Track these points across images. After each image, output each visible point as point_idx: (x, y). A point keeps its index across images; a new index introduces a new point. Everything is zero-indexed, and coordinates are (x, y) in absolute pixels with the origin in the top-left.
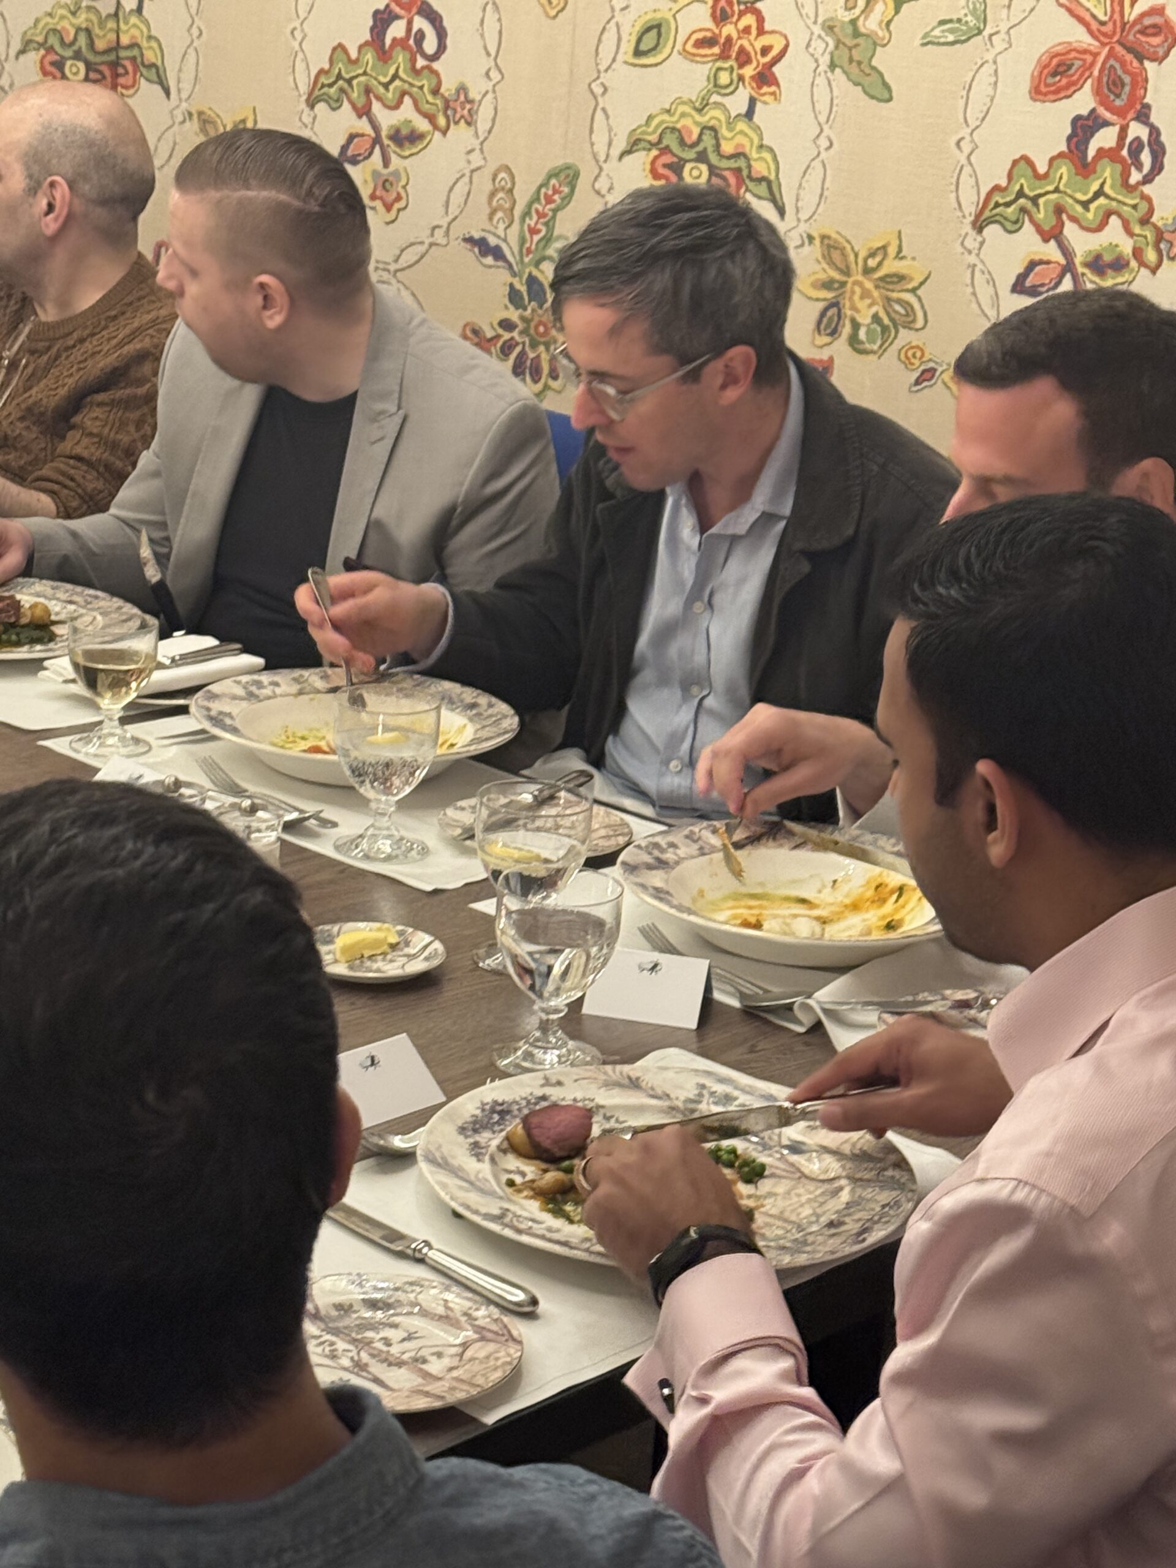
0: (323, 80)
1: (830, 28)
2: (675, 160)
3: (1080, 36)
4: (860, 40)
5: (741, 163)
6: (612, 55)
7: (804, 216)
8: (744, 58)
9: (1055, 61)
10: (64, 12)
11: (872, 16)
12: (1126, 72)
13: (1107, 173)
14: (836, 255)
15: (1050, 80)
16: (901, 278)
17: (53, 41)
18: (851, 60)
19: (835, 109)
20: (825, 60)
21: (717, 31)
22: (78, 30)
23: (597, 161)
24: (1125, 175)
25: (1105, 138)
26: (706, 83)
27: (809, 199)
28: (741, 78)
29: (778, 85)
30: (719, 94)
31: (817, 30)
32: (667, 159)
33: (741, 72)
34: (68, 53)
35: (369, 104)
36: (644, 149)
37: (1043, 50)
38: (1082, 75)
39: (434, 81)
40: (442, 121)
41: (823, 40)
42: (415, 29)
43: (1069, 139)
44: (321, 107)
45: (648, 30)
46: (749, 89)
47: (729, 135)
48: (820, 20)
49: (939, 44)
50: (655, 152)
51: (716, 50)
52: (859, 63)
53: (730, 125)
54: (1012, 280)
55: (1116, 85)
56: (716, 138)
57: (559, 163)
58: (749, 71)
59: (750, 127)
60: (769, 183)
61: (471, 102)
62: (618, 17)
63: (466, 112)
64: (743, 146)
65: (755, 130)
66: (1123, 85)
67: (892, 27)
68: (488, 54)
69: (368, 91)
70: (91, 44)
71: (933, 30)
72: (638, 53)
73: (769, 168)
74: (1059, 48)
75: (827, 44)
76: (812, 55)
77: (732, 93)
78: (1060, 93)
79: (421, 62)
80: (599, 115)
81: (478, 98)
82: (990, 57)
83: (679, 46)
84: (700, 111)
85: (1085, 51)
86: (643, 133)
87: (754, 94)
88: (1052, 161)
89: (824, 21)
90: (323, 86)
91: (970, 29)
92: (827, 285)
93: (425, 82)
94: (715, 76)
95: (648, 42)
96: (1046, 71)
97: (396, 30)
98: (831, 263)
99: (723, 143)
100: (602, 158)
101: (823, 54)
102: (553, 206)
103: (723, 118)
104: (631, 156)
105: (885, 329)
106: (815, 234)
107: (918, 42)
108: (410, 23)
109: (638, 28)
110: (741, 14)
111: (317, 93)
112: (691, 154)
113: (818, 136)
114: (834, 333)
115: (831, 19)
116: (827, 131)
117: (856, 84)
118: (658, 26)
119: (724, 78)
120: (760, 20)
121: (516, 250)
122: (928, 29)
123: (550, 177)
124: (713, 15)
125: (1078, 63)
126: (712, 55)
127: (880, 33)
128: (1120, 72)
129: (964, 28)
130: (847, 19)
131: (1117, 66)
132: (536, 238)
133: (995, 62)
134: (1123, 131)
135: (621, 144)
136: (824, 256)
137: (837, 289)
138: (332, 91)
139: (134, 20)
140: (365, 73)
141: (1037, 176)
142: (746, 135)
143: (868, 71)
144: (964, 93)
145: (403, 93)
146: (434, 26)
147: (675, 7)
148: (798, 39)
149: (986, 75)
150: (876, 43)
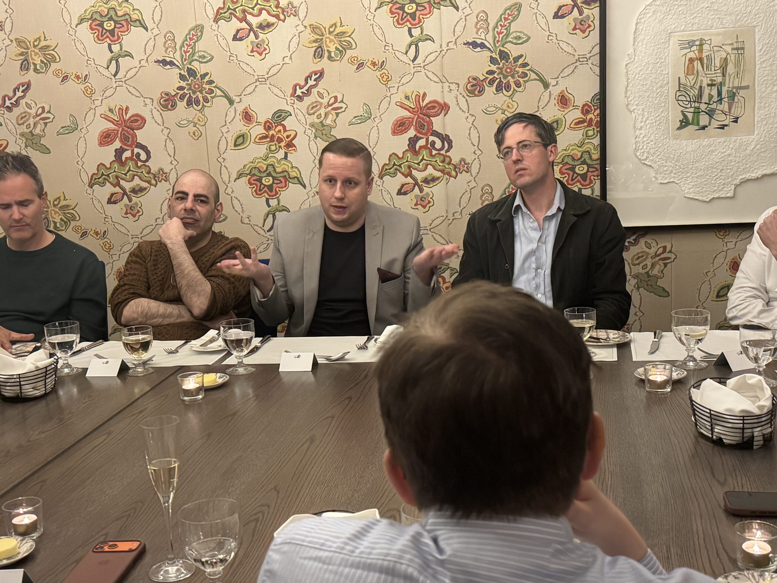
0: (95, 177)
1: (312, 125)
2: (258, 177)
3: (406, 114)
4: (325, 128)
5: (286, 174)
6: (225, 148)
7: (313, 186)
8: (280, 140)
9: (399, 123)
11: (328, 119)
12: (425, 122)
13: (424, 153)
15: (398, 129)
18: (322, 134)
20: (312, 136)
21: (267, 133)
23: (225, 184)
24: (431, 152)
25: (421, 142)
26: (266, 151)
28: (280, 147)
29: (296, 147)
30: (272, 153)
31: (308, 127)
32: (255, 178)
33: (280, 145)
35: (119, 182)
36: (244, 176)
37: (394, 120)
38: (409, 125)
39: (148, 169)
40: (153, 182)
41: (310, 130)
42: (135, 152)
43: (409, 145)
44: (96, 187)
45: (238, 137)
46: (284, 150)
47: (279, 166)
48: (308, 124)
49: (355, 124)
50: (249, 177)
51: (268, 139)
52: (326, 135)
53: (279, 162)
54: (396, 191)
55: (422, 126)
58: (283, 144)
59: (287, 162)
60: (298, 178)
61: (166, 173)
62: (225, 135)
63: (164, 177)
64: (285, 168)
66: (424, 126)
67: (336, 122)
68: (170, 156)
69: (117, 177)
72: (235, 145)
73: (297, 174)
74: (399, 118)
75: (312, 131)
76: (307, 135)
77: (277, 152)
78: (402, 132)
80: (223, 168)
81: (168, 171)
82: (375, 125)
83: (252, 140)
84: (265, 160)
85: (409, 118)
86: (243, 171)
87: (286, 151)
88: (404, 153)
89: (310, 124)
90: (95, 179)
91: (366, 118)
93: (143, 170)
94: (269, 148)
95: (240, 140)
96: (396, 126)
97: (127, 154)
99: (276, 168)
101: (311, 134)
103: (275, 161)
104: (239, 180)
107: (347, 124)
108: (133, 151)
109: (234, 137)
110: (276, 127)
111: (93, 182)
112: (265, 174)
113: (314, 160)
115: (312, 123)
118: (243, 136)
119: (273, 148)
120: (284, 127)
122: (351, 120)
124: (265, 129)
126: (267, 141)
127: (332, 124)
128: (422, 122)
129: (363, 118)
130: (318, 122)
131: (421, 121)
133: (377, 126)
134: (427, 140)
135: (234, 176)
138: (100, 180)
140: (115, 172)
141: (399, 158)
142: (285, 164)
143: (330, 136)
144: (368, 138)
145: (134, 176)
146: (144, 151)
147: (249, 128)
148: (300, 131)
149: (374, 131)
150: (331, 127)
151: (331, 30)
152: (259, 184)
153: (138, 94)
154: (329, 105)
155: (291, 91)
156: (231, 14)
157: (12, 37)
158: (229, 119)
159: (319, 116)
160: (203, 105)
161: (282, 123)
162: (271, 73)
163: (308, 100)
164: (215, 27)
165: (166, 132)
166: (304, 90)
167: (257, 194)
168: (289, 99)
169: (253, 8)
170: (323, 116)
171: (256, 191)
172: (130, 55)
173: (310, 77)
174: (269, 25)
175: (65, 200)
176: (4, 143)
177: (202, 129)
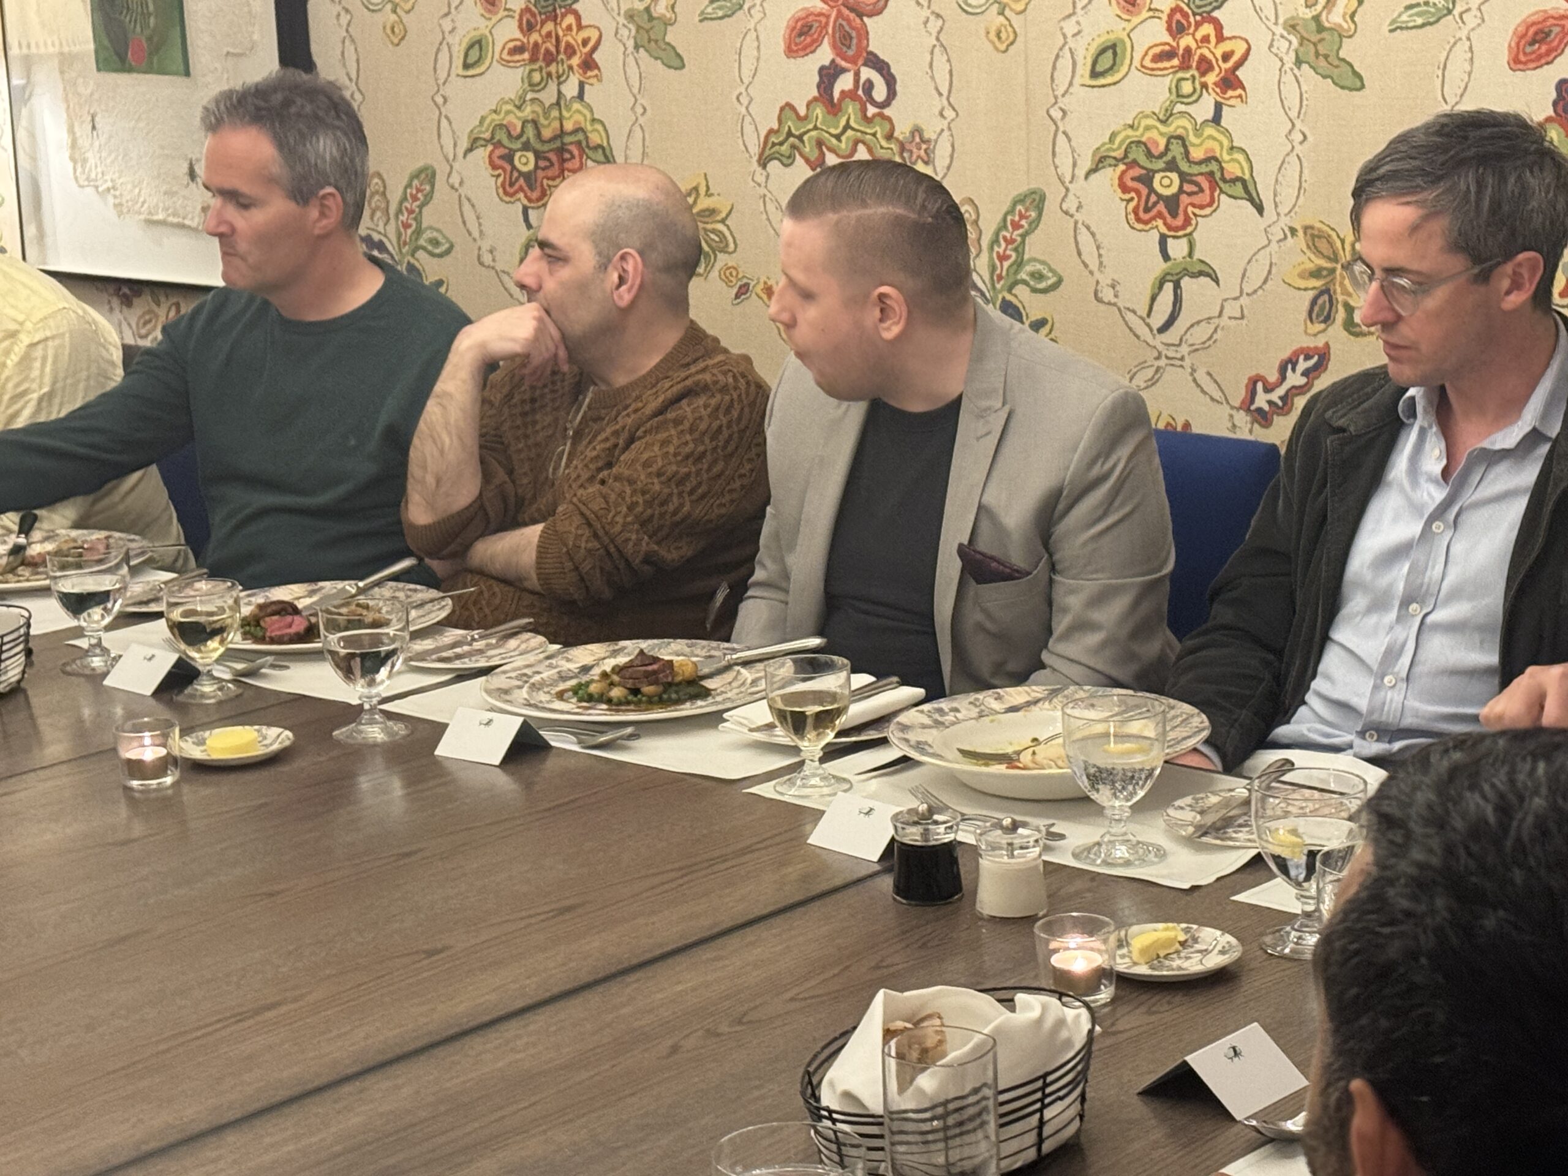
0: (773, 139)
1: (1292, 26)
2: (1143, 172)
3: (1555, 3)
4: (1325, 35)
5: (1214, 166)
6: (1069, 79)
7: (1284, 210)
8: (1205, 66)
9: (1531, 31)
10: (510, 107)
11: (1335, 9)
14: (1323, 245)
15: (1529, 49)
17: (501, 136)
18: (1317, 55)
19: (1305, 103)
20: (1290, 58)
21: (1174, 44)
22: (525, 122)
23: (1063, 183)
26: (1168, 95)
27: (1287, 195)
28: (1204, 86)
29: (1244, 89)
30: (1182, 103)
31: (1279, 30)
32: (1136, 172)
33: (1203, 79)
34: (518, 145)
35: (823, 155)
36: (1110, 165)
37: (1518, 20)
38: (1561, 41)
39: (888, 126)
41: (1287, 39)
42: (863, 78)
43: (1555, 104)
44: (774, 166)
45: (1103, 51)
46: (1213, 94)
47: (1198, 141)
48: (1281, 21)
49: (1407, 28)
50: (1122, 167)
51: (1175, 62)
52: (1326, 57)
53: (1198, 131)
56: (1185, 146)
57: (1023, 189)
58: (1211, 78)
59: (1218, 131)
60: (1244, 182)
61: (928, 141)
62: (1071, 43)
63: (922, 153)
64: (1213, 150)
65: (1222, 133)
67: (1356, 19)
68: (940, 94)
69: (820, 143)
70: (539, 135)
71: (1400, 15)
72: (1094, 74)
73: (1242, 168)
74: (1534, 18)
75: (1290, 43)
76: (1276, 55)
77: (1196, 101)
78: (1539, 61)
79: (871, 110)
80: (1061, 138)
81: (933, 137)
82: (1463, 34)
83: (1136, 62)
84: (1163, 122)
85: (1562, 17)
86: (1108, 150)
87: (1219, 99)
89: (1285, 22)
90: (774, 144)
91: (1438, 10)
92: (1316, 274)
93: (878, 128)
94: (1177, 87)
95: (1106, 61)
96: (1523, 42)
97: (845, 82)
98: (1319, 253)
99: (1191, 149)
100: (1068, 178)
101: (1287, 53)
102: (1021, 231)
103: (1189, 127)
104: (1097, 174)
106: (1298, 227)
107: (1386, 28)
108: (857, 75)
109: (1093, 50)
110: (1198, 25)
111: (767, 153)
112: (1160, 164)
113: (1290, 132)
114: (1328, 319)
115: (1293, 18)
116: (1299, 125)
117: (1324, 77)
118: (1113, 47)
119: (1187, 88)
120: (1219, 28)
121: (987, 278)
122: (1395, 15)
123: (1015, 203)
124: (1169, 29)
125: (1556, 30)
126: (1172, 67)
127: (1345, 26)
129: (1432, 10)
130: (1310, 16)
132: (1006, 264)
133: (1469, 39)
135: (1086, 164)
136: (1308, 247)
137: (1325, 277)
138: (784, 148)
139: (576, 106)
140: (816, 128)
142: (1215, 139)
143: (1336, 62)
144: (1440, 73)
145: (856, 142)
146: (882, 75)
147: (1129, 26)
148: (1260, 42)
149: (1461, 52)
150: (1341, 35)
152: (1144, 191)
161: (1215, 14)
165: (934, 25)
167: (1138, 220)
171: (1136, 211)
175: (708, 194)
176: (594, 35)
177: (1016, 21)
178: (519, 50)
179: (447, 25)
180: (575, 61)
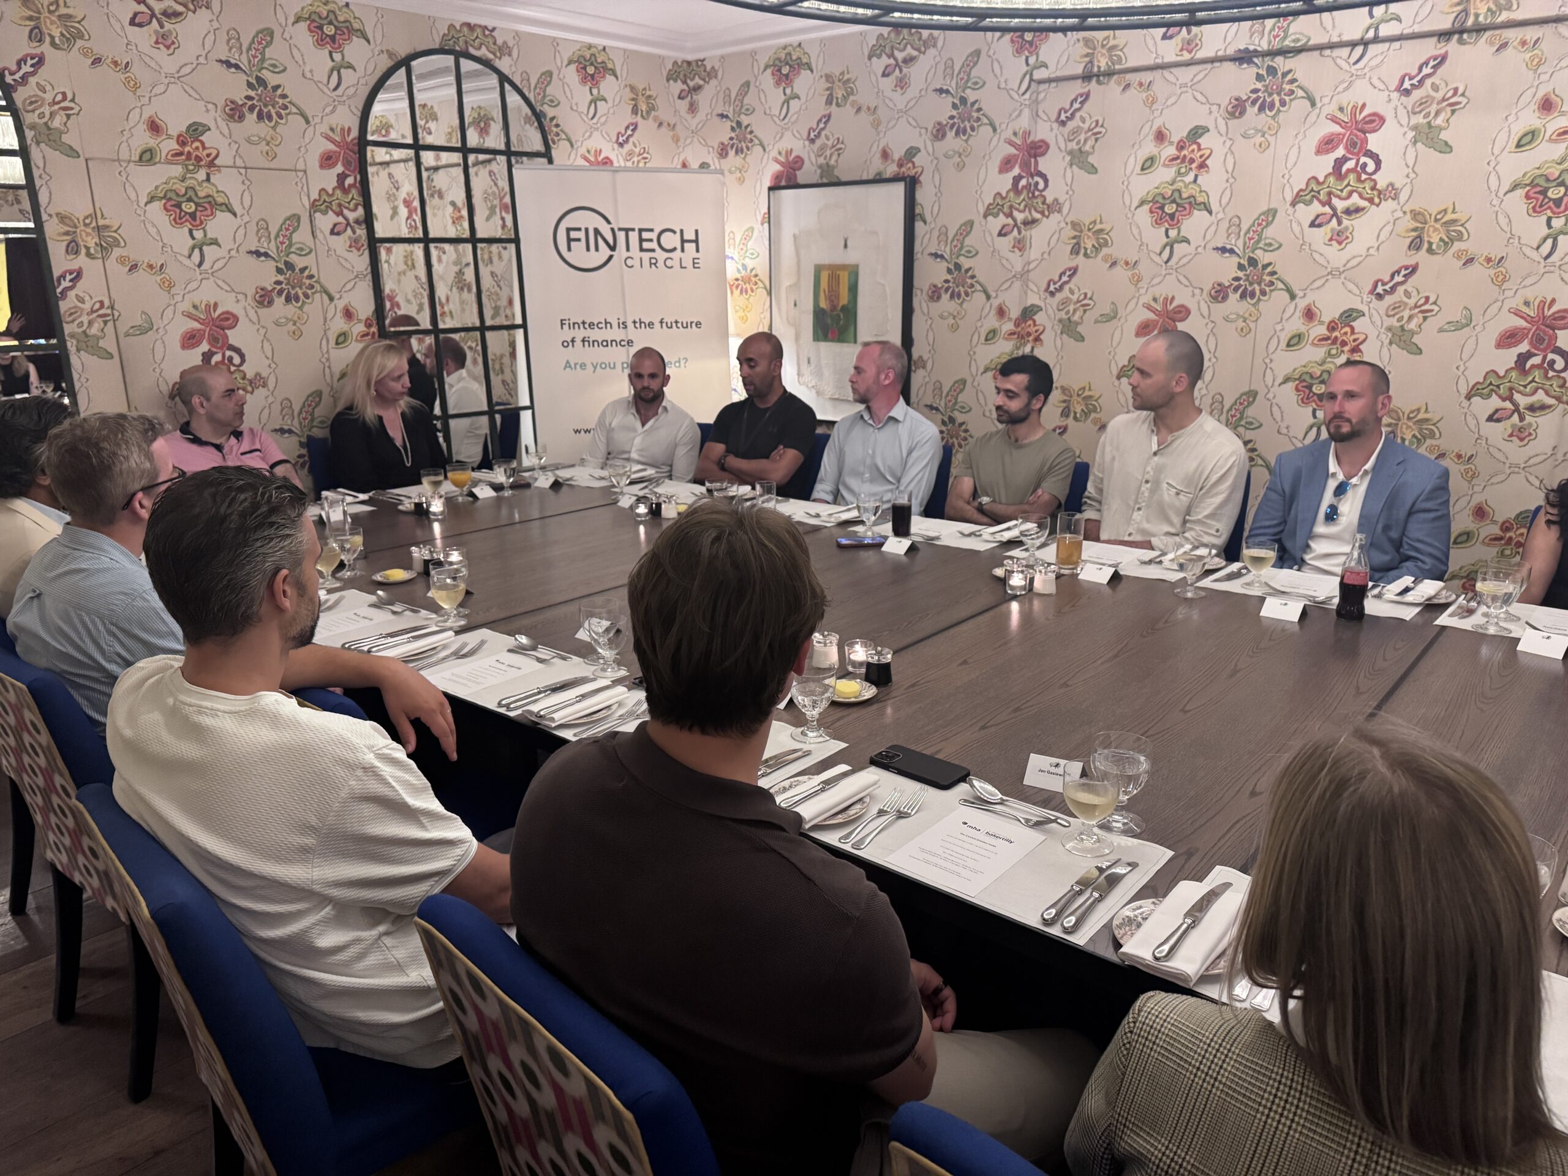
1: (1389, 329)
2: (1308, 384)
3: (1521, 323)
4: (1405, 333)
6: (1275, 348)
9: (1508, 334)
11: (1411, 324)
12: (1546, 335)
13: (1537, 373)
15: (1506, 341)
16: (1427, 420)
18: (1401, 340)
19: (1392, 359)
20: (1386, 342)
21: (1330, 335)
23: (1267, 387)
24: (1546, 373)
25: (1536, 360)
26: (1324, 355)
28: (1343, 351)
30: (1331, 358)
31: (1383, 330)
32: (1304, 384)
33: (1343, 349)
36: (1292, 381)
37: (1502, 330)
38: (1522, 338)
41: (1386, 334)
43: (1516, 362)
45: (1294, 337)
48: (1384, 327)
49: (1446, 331)
50: (1298, 382)
51: (1329, 342)
52: (1405, 341)
54: (1486, 416)
55: (1541, 340)
57: (1247, 389)
58: (1347, 348)
62: (1279, 333)
66: (1544, 340)
67: (1422, 327)
72: (1288, 346)
74: (1510, 328)
75: (1388, 336)
76: (1380, 340)
78: (1510, 346)
80: (1269, 370)
82: (1474, 334)
83: (1309, 342)
84: (1321, 365)
85: (1524, 329)
86: (1291, 375)
88: (1507, 371)
89: (1386, 327)
91: (1463, 324)
94: (1329, 351)
95: (1295, 341)
96: (1504, 338)
100: (1270, 386)
101: (1386, 339)
102: (1244, 406)
104: (1285, 385)
105: (1419, 440)
107: (1436, 331)
109: (1289, 336)
110: (1343, 328)
111: (1121, 374)
112: (1317, 381)
115: (1390, 327)
117: (1403, 349)
118: (1299, 335)
119: (1334, 352)
120: (1352, 329)
122: (1442, 326)
123: (1242, 395)
124: (1328, 329)
125: (1520, 333)
126: (1327, 344)
127: (1416, 330)
128: (1542, 335)
129: (1460, 324)
130: (1398, 325)
131: (1541, 333)
133: (1477, 336)
134: (1545, 358)
135: (1280, 380)
141: (1499, 377)
143: (1410, 344)
144: (1460, 348)
147: (1308, 328)
148: (1372, 333)
149: (1472, 341)
150: (1413, 333)
151: (1439, 217)
152: (1307, 391)
153: (1187, 283)
154: (1416, 306)
155: (1370, 287)
156: (1313, 196)
157: (1069, 220)
158: (1286, 316)
159: (1400, 319)
160: (1259, 300)
161: (1352, 323)
162: (1349, 265)
163: (1389, 300)
164: (1291, 210)
165: (1211, 325)
166: (1387, 287)
167: (1303, 403)
168: (1365, 296)
169: (1342, 191)
170: (1406, 319)
171: (1302, 400)
172: (1188, 241)
173: (1398, 272)
174: (1358, 210)
175: (1090, 389)
176: (1041, 329)
177: (1252, 325)
178: (1013, 334)
179: (979, 324)
180: (1031, 338)
